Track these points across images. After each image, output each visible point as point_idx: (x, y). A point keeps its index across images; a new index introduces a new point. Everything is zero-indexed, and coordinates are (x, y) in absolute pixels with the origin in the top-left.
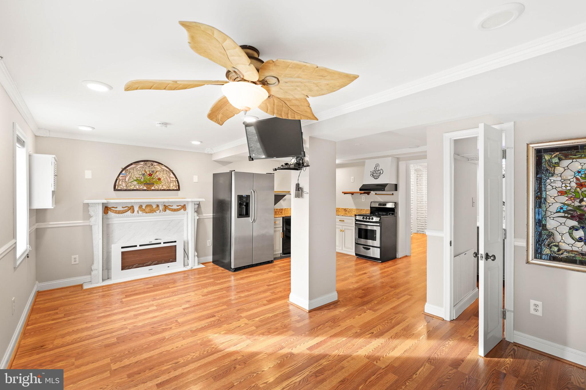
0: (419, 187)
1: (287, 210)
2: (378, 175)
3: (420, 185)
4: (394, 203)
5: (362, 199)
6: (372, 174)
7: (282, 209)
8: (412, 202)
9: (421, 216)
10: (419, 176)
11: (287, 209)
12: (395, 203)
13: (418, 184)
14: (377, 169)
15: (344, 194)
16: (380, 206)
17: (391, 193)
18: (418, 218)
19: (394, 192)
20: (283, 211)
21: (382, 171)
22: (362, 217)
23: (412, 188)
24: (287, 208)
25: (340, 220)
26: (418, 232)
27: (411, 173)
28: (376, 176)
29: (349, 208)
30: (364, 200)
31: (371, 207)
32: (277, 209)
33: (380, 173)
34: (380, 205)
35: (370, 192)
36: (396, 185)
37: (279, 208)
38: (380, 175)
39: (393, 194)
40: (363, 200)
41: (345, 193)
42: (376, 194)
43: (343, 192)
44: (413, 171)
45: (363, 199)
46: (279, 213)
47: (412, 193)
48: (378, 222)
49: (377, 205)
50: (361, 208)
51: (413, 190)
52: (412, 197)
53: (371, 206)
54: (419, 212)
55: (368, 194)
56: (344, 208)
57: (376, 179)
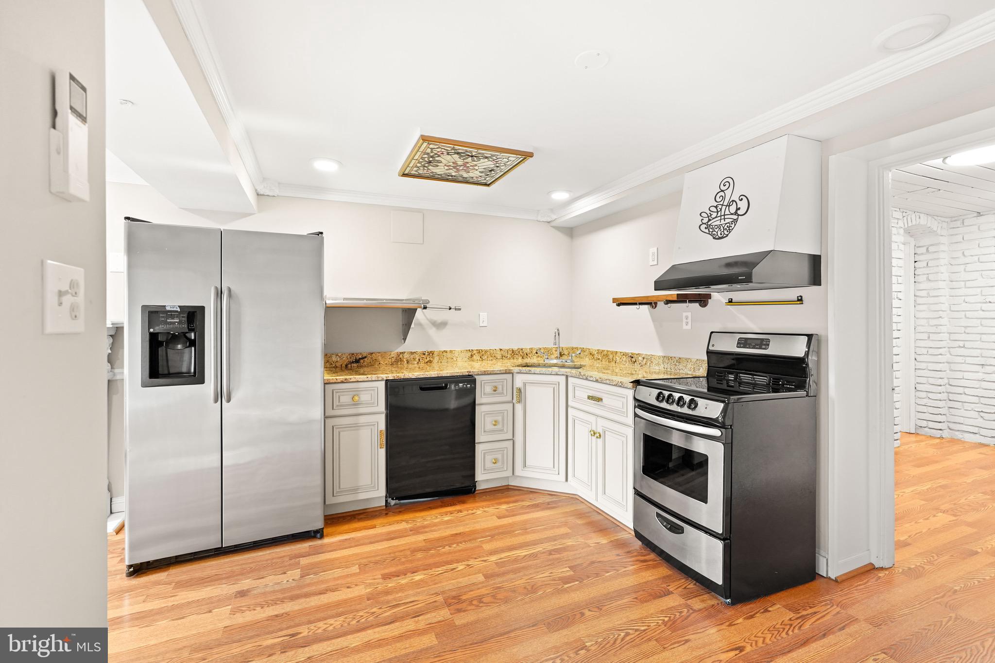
0: (922, 286)
1: (449, 355)
2: (727, 221)
3: (928, 280)
4: (806, 338)
5: (684, 324)
6: (706, 220)
7: (431, 353)
8: (896, 334)
9: (931, 381)
10: (924, 250)
11: (451, 351)
12: (810, 337)
13: (918, 279)
14: (724, 198)
15: (619, 305)
16: (744, 347)
17: (792, 294)
18: (919, 387)
19: (808, 292)
20: (436, 359)
21: (743, 205)
22: (656, 392)
23: (895, 287)
24: (448, 350)
25: (589, 397)
26: (920, 431)
27: (894, 238)
28: (719, 227)
29: (644, 352)
30: (689, 327)
31: (709, 353)
32: (412, 353)
33: (736, 213)
34: (743, 343)
35: (709, 296)
36: (815, 261)
37: (420, 350)
38: (735, 221)
39: (800, 300)
40: (685, 327)
41: (621, 303)
42: (731, 301)
43: (614, 300)
44: (902, 231)
45: (687, 324)
46: (422, 365)
47: (896, 303)
48: (716, 420)
49: (729, 345)
50: (678, 355)
51: (900, 295)
52: (895, 319)
53: (711, 348)
54: (923, 366)
55: (702, 301)
56: (629, 351)
57: (720, 238)
